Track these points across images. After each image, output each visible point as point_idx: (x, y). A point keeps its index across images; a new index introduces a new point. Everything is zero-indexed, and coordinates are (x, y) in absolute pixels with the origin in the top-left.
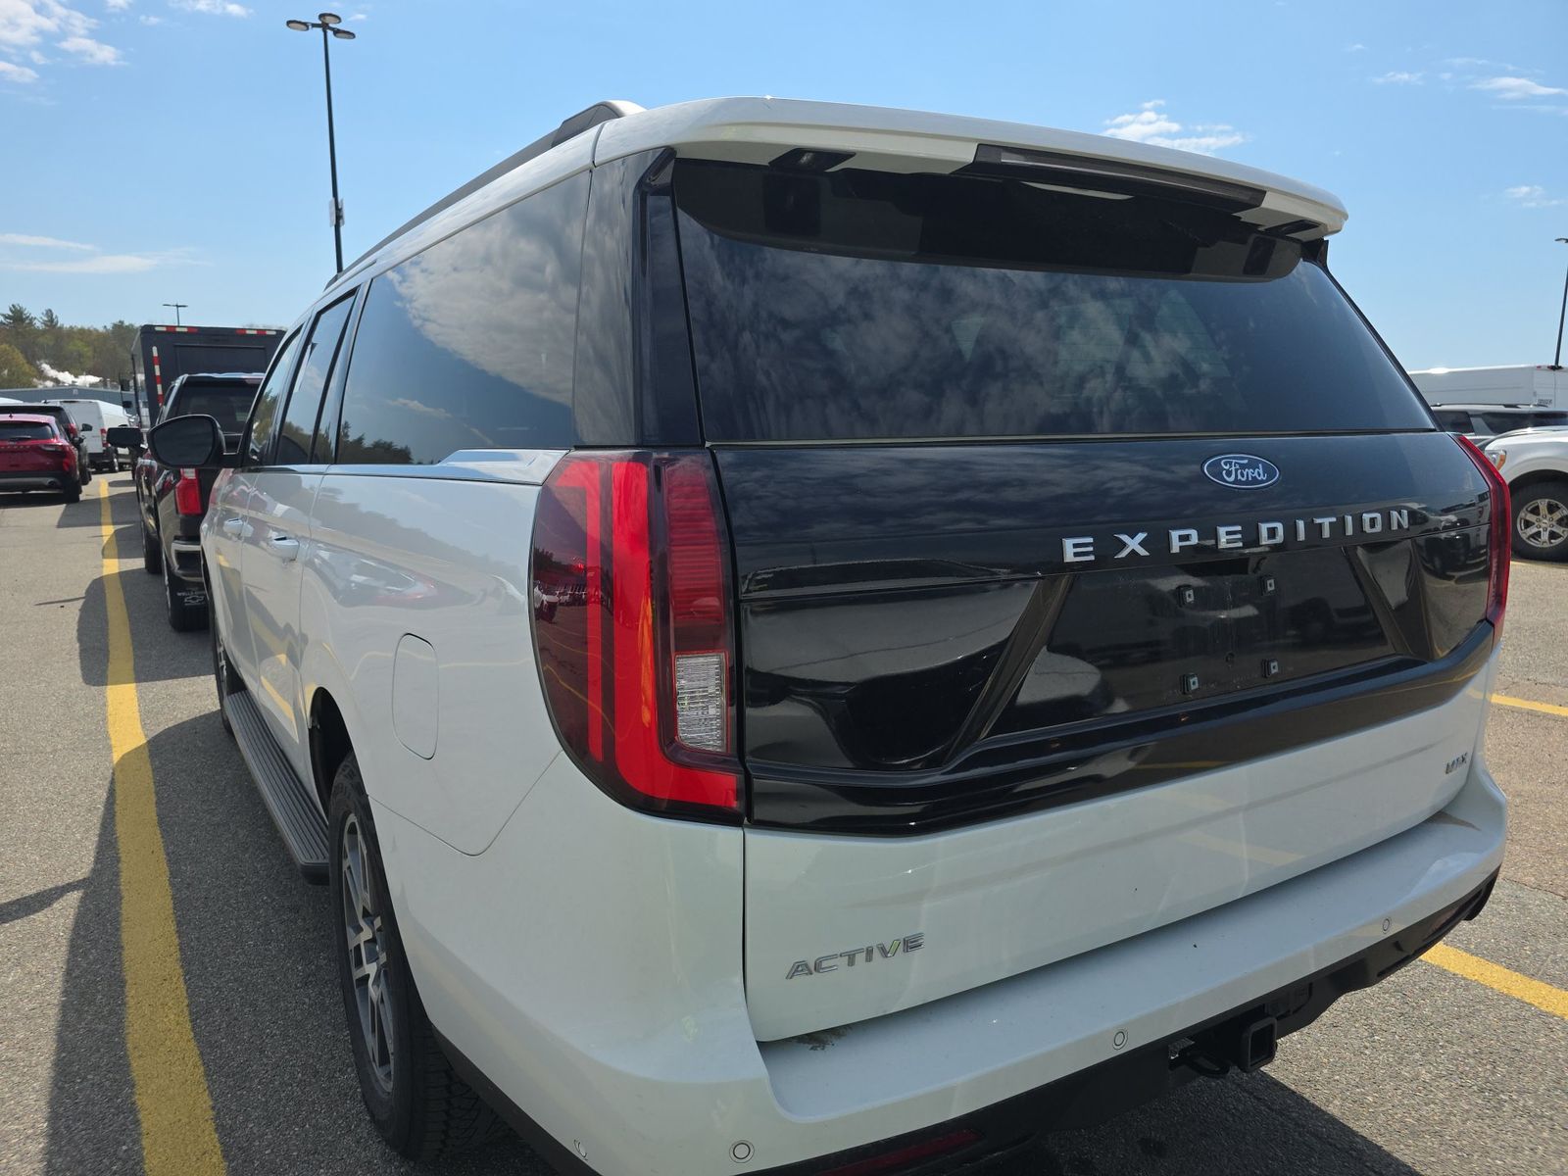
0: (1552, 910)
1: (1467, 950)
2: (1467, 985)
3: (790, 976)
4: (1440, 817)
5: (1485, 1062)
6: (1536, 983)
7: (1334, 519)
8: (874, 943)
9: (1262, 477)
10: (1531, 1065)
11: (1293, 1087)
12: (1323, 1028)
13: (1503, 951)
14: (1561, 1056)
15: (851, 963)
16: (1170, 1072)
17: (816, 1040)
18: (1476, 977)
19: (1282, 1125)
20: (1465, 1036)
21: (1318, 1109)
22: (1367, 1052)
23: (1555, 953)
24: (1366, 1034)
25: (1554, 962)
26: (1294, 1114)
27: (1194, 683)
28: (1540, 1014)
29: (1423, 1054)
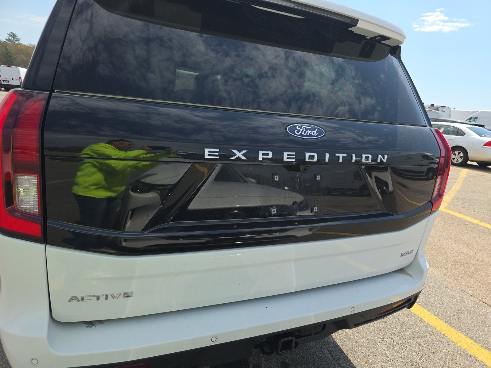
0: (473, 304)
1: (434, 314)
2: (427, 326)
3: (69, 301)
4: (401, 271)
5: (419, 355)
6: (453, 329)
7: (346, 155)
8: (109, 293)
9: (315, 134)
10: (435, 359)
11: (345, 352)
12: (368, 333)
13: (447, 316)
14: (448, 358)
15: (98, 299)
16: (254, 349)
17: (90, 324)
18: (432, 324)
19: (334, 365)
20: (417, 344)
21: (350, 361)
22: (379, 344)
23: (466, 320)
24: (382, 337)
25: (464, 323)
26: (341, 362)
27: (274, 211)
28: (449, 341)
29: (398, 348)
